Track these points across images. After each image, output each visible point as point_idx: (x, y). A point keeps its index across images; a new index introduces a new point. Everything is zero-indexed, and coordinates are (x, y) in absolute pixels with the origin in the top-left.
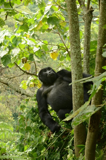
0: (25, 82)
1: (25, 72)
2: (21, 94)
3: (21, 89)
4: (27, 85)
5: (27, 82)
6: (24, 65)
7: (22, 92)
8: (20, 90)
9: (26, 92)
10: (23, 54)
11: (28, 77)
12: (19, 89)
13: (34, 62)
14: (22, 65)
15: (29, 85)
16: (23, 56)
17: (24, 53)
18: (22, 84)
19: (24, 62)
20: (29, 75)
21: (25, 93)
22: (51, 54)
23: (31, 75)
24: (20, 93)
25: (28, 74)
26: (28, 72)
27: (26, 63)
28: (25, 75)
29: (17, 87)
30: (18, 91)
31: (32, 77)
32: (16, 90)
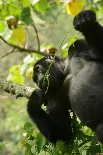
0: (17, 69)
1: (15, 47)
2: (15, 96)
3: (14, 85)
4: (23, 75)
5: (22, 69)
6: (11, 32)
7: (17, 91)
8: (12, 87)
9: (25, 90)
10: (8, 10)
12: (10, 86)
13: (33, 25)
14: (8, 33)
15: (27, 74)
16: (8, 14)
17: (10, 7)
18: (13, 73)
19: (12, 27)
20: (24, 53)
21: (23, 92)
23: (30, 51)
24: (14, 93)
25: (22, 50)
26: (21, 46)
27: (16, 27)
29: (5, 82)
30: (9, 89)
31: (32, 56)
32: (5, 88)
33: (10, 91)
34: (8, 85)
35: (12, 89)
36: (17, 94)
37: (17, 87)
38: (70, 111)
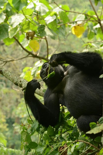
0: (29, 70)
1: (30, 53)
2: (21, 89)
3: (22, 80)
4: (33, 75)
5: (33, 70)
6: (29, 42)
7: (23, 85)
8: (20, 81)
11: (34, 62)
12: (19, 80)
14: (26, 42)
15: (36, 75)
16: (28, 28)
17: (30, 24)
18: (25, 72)
19: (30, 38)
20: (36, 59)
22: (73, 28)
23: (40, 58)
24: (21, 86)
25: (35, 56)
26: (34, 53)
27: (32, 39)
28: (30, 58)
29: (16, 77)
30: (18, 83)
31: (41, 62)
32: (15, 82)
33: (18, 84)
34: (18, 79)
35: (20, 83)
36: (23, 88)
37: (24, 82)
38: (61, 105)
